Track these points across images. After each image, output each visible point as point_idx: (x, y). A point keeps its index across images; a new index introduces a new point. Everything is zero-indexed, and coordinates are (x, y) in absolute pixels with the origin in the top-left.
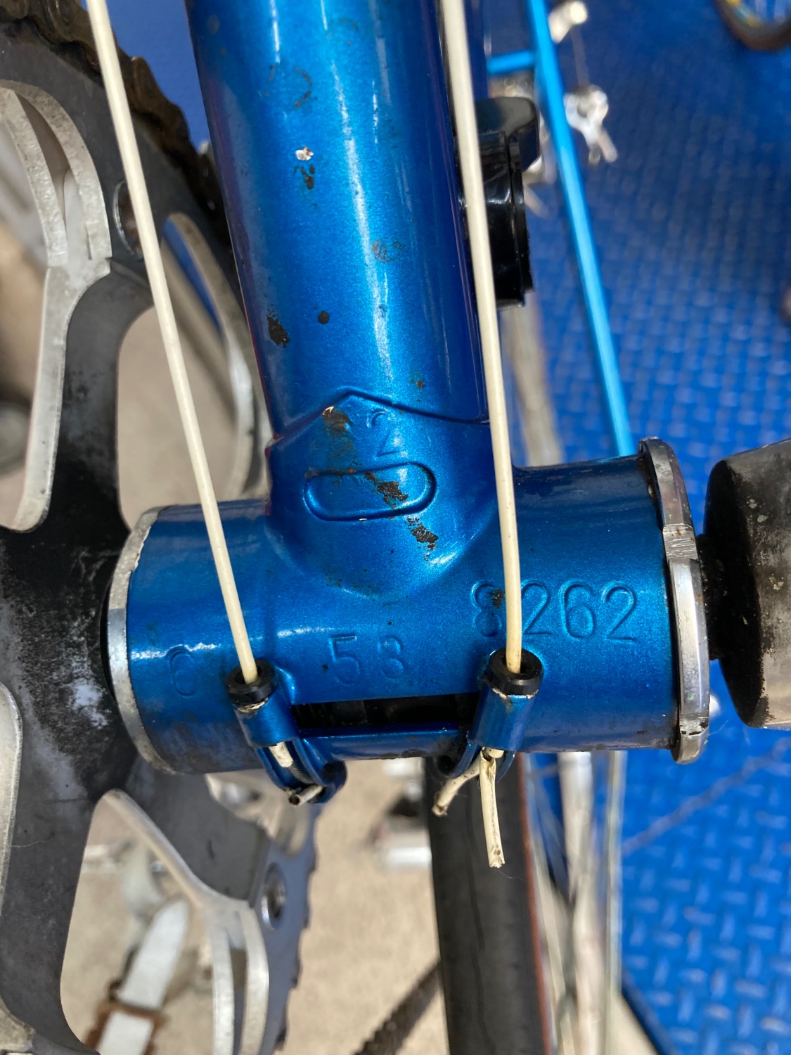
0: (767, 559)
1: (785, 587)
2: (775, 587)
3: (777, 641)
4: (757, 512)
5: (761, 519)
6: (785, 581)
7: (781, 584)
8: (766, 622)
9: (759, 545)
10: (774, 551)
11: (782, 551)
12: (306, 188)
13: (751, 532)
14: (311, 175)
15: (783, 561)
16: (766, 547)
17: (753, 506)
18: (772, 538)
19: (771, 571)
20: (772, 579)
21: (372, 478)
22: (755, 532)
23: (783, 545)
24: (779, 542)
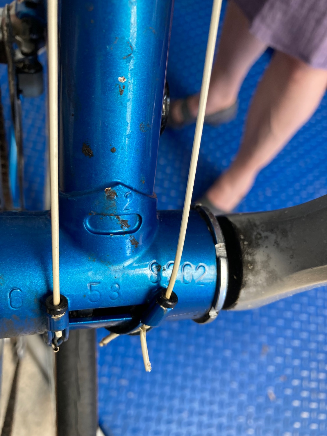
0: (248, 258)
1: (253, 268)
2: (250, 268)
3: (247, 285)
4: (244, 240)
5: (246, 243)
6: (254, 266)
7: (252, 267)
8: (245, 279)
9: (245, 253)
10: (251, 256)
11: (253, 255)
12: (119, 94)
13: (242, 247)
14: (123, 89)
15: (253, 259)
16: (248, 253)
17: (242, 237)
18: (250, 251)
19: (249, 262)
20: (249, 265)
21: (118, 218)
22: (244, 248)
23: (254, 254)
24: (253, 253)
